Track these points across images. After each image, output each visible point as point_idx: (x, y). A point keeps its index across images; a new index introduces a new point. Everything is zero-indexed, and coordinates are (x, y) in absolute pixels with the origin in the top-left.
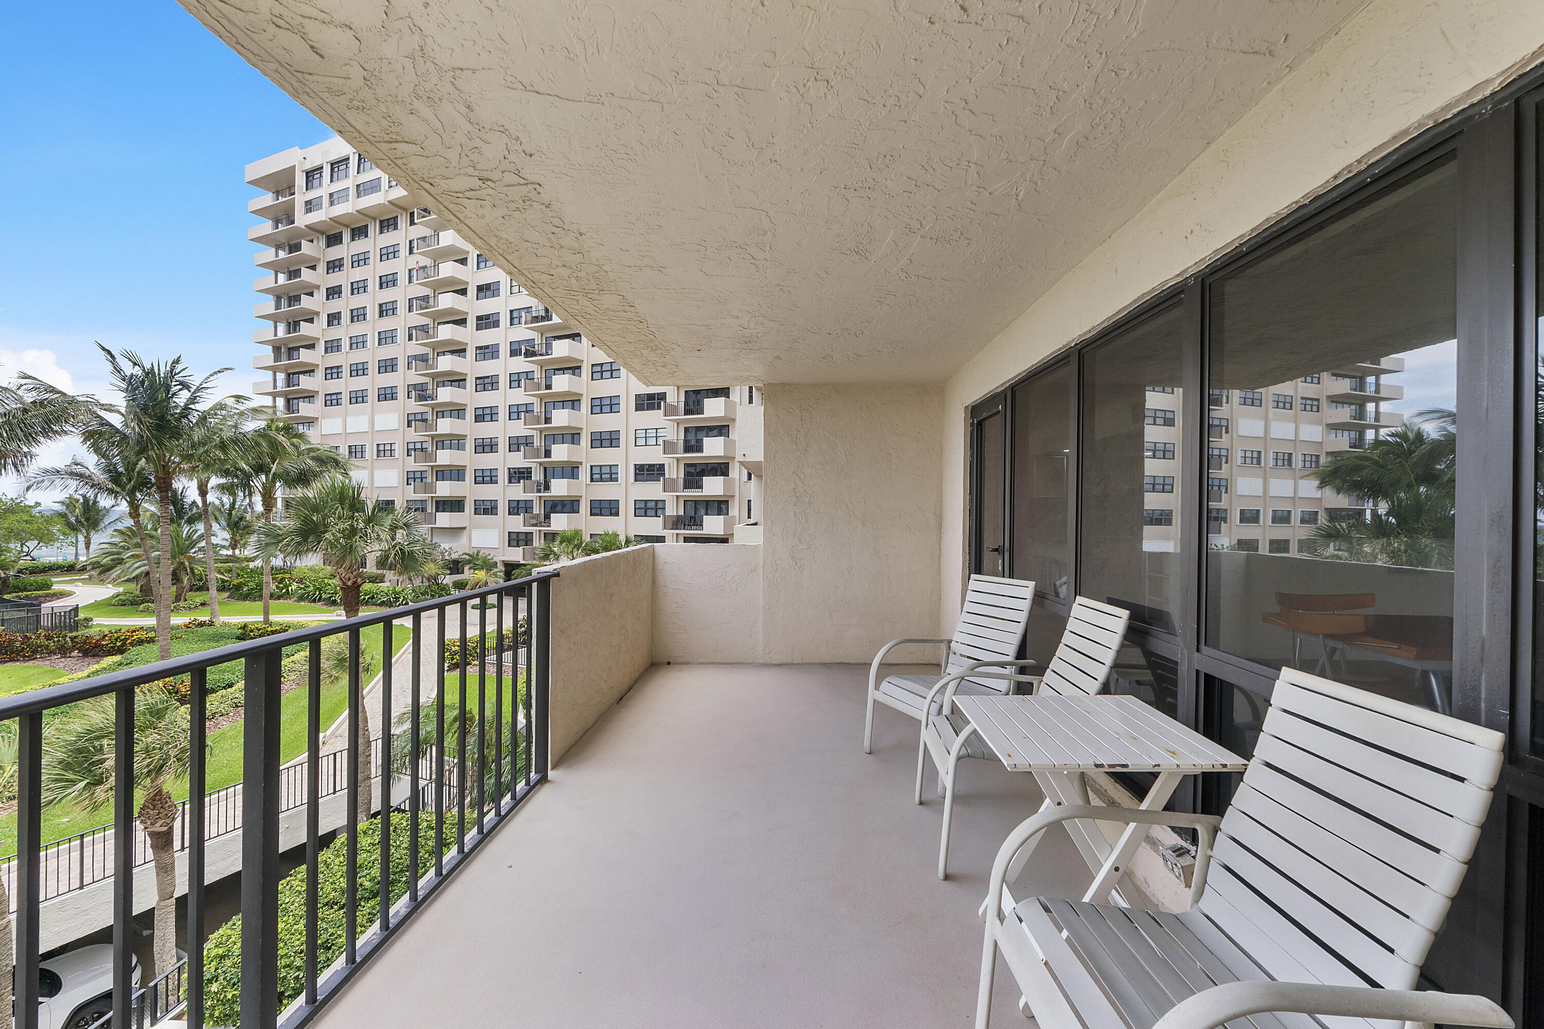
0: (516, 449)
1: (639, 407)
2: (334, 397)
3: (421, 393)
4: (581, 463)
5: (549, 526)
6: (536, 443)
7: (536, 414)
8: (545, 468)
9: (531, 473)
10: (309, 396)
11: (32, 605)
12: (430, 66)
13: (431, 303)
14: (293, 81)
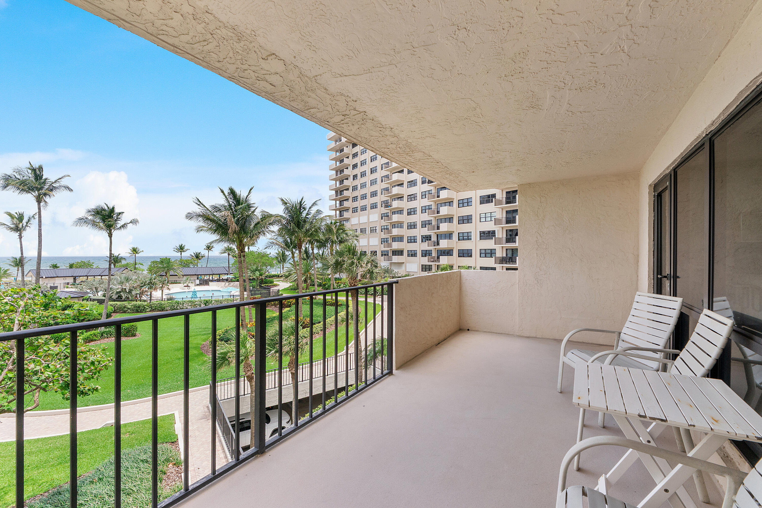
0: (425, 227)
1: (481, 203)
2: (355, 209)
3: (387, 204)
4: (454, 232)
5: (439, 262)
6: (433, 223)
7: (433, 210)
8: (437, 235)
9: (431, 237)
10: (347, 210)
11: (268, 288)
12: (306, 78)
13: (390, 165)
14: (271, 97)
